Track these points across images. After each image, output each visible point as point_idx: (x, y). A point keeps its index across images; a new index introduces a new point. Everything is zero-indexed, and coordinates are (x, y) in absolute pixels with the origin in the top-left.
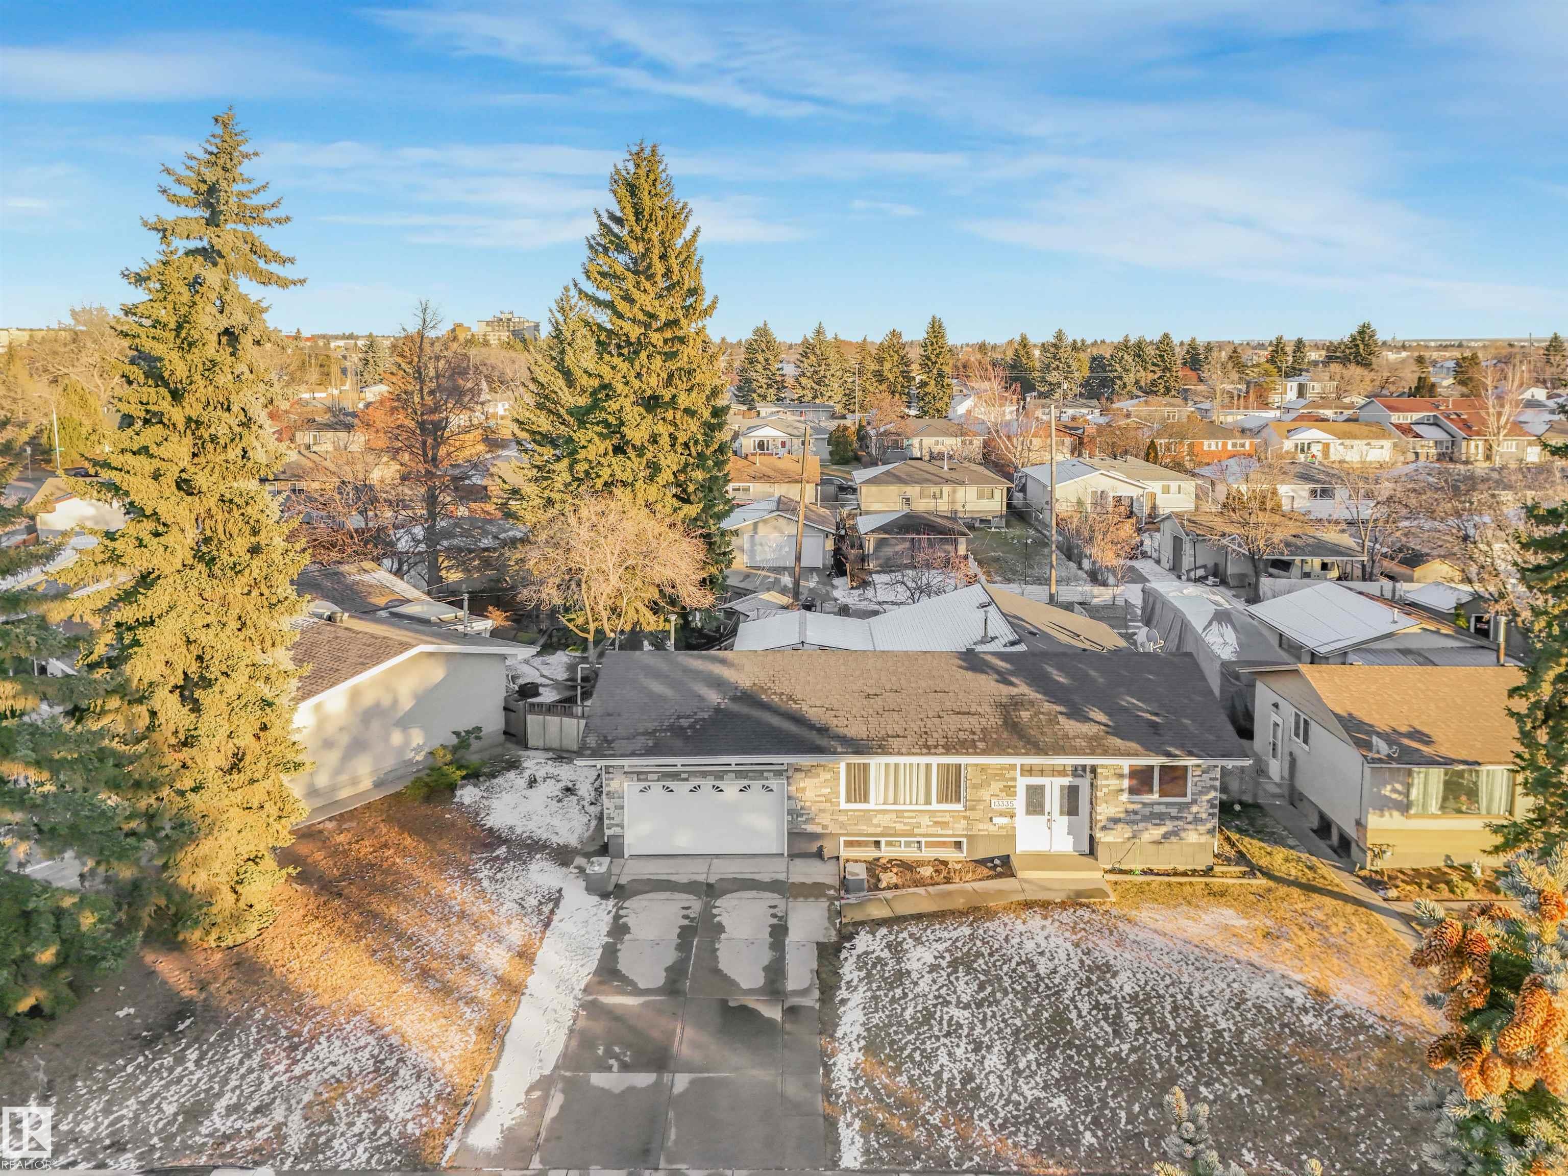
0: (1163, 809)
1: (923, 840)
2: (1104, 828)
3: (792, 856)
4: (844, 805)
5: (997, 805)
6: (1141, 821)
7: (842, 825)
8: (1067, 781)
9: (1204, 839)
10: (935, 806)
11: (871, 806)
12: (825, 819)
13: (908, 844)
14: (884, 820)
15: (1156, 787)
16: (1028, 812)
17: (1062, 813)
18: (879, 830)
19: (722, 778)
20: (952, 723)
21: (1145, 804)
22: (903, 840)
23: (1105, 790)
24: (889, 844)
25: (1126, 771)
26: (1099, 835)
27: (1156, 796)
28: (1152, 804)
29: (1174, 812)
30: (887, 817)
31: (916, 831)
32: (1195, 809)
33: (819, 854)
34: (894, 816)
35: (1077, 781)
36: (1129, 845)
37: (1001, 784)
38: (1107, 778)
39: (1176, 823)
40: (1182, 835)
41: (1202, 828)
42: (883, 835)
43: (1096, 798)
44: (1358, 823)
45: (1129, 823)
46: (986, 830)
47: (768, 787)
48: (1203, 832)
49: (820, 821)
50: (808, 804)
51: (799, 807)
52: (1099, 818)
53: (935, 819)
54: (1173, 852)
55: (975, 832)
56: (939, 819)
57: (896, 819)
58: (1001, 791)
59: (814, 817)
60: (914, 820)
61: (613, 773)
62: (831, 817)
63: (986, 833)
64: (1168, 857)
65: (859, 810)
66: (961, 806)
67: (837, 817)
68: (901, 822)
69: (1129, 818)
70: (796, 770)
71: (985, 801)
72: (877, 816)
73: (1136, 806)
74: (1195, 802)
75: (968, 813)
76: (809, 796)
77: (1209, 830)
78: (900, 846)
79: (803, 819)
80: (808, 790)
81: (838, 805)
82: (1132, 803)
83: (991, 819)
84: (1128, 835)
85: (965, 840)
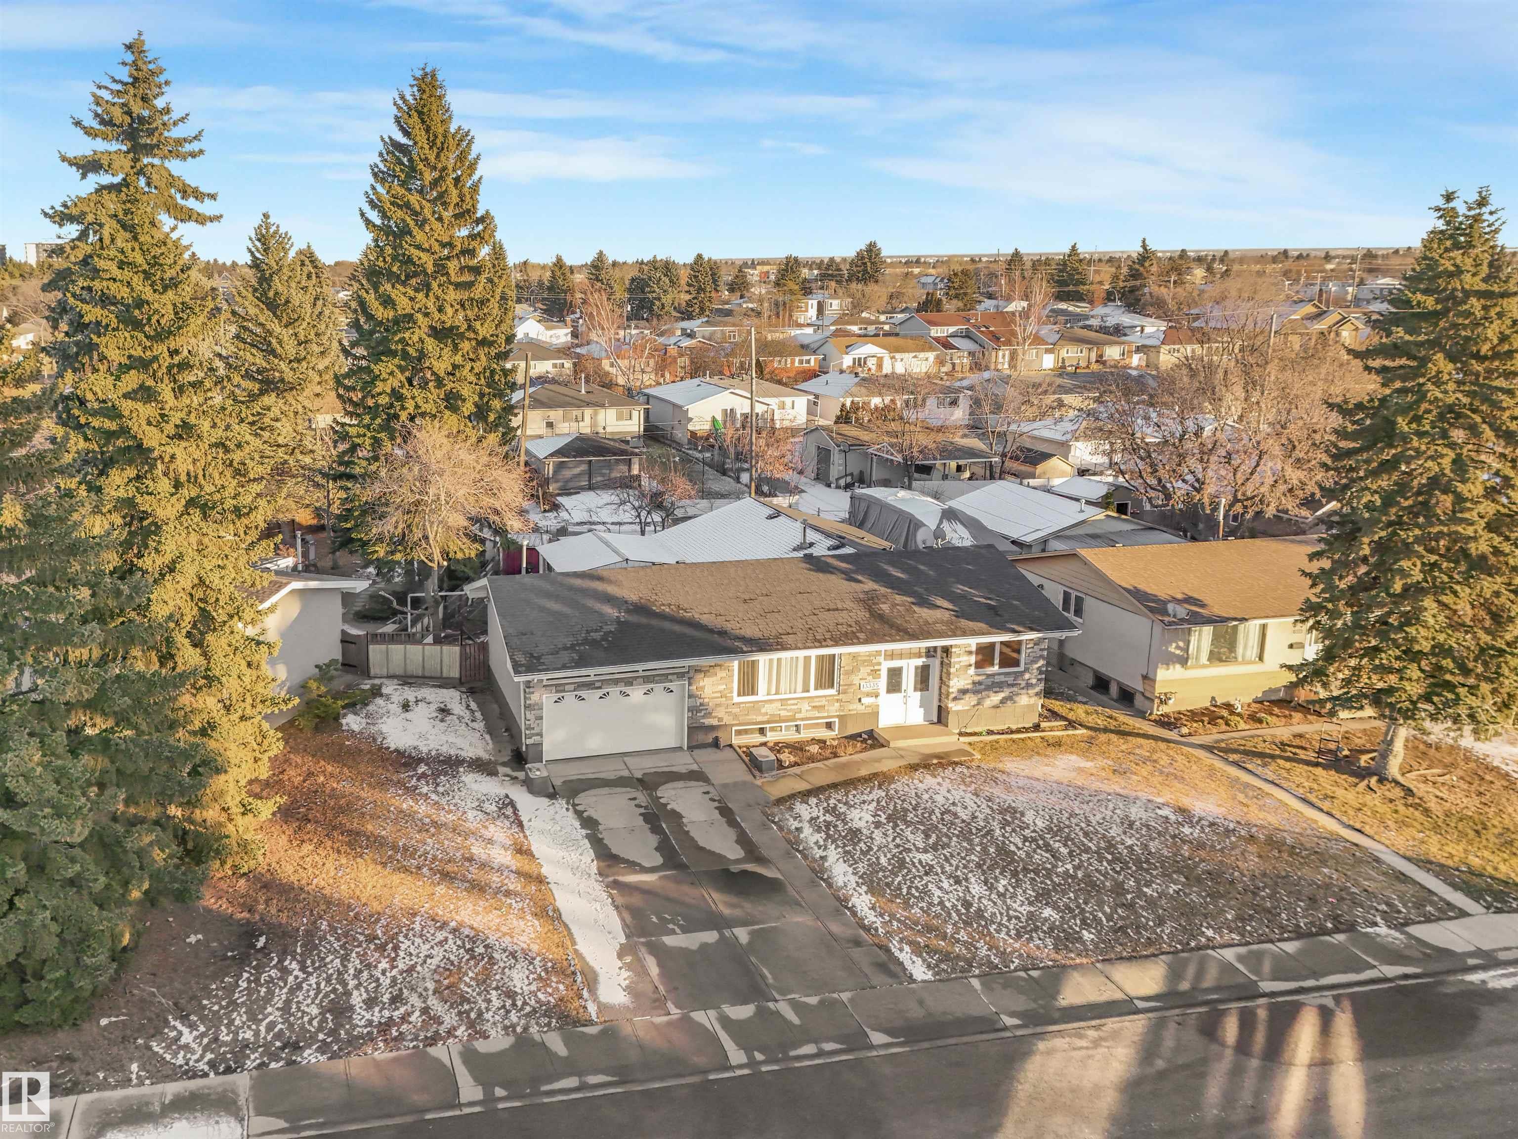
0: (1002, 678)
1: (802, 723)
2: (955, 699)
3: (691, 748)
4: (737, 699)
5: (865, 687)
6: (985, 690)
7: (736, 716)
8: (920, 662)
9: (1033, 700)
10: (813, 693)
11: (760, 697)
12: (720, 713)
13: (788, 729)
14: (773, 709)
15: (997, 661)
16: (889, 691)
17: (916, 690)
18: (765, 718)
19: (631, 684)
20: (829, 619)
21: (989, 676)
22: (784, 725)
23: (958, 666)
24: (772, 729)
25: (974, 648)
26: (947, 705)
27: (996, 668)
28: (993, 675)
29: (1010, 680)
30: (774, 705)
31: (796, 716)
32: (1027, 676)
33: (715, 744)
34: (778, 704)
35: (929, 661)
36: (974, 711)
37: (868, 669)
38: (957, 656)
39: (1012, 689)
40: (1016, 699)
41: (1032, 692)
42: (768, 722)
43: (949, 674)
44: (1145, 677)
45: (975, 692)
46: (856, 710)
47: (669, 689)
48: (1032, 695)
49: (716, 714)
50: (706, 700)
51: (698, 704)
52: (951, 690)
53: (814, 704)
54: (1008, 714)
55: (847, 712)
56: (816, 704)
57: (783, 707)
58: (869, 675)
59: (711, 711)
60: (796, 707)
61: (533, 687)
62: (727, 710)
63: (856, 712)
64: (1003, 719)
65: (750, 702)
66: (834, 691)
67: (731, 710)
68: (785, 709)
69: (975, 688)
70: (697, 671)
71: (855, 684)
72: (767, 705)
73: (982, 678)
74: (1027, 670)
75: (842, 696)
76: (707, 693)
77: (1036, 694)
78: (781, 731)
79: (702, 714)
80: (706, 688)
81: (733, 699)
82: (980, 675)
83: (860, 700)
84: (973, 703)
85: (836, 720)
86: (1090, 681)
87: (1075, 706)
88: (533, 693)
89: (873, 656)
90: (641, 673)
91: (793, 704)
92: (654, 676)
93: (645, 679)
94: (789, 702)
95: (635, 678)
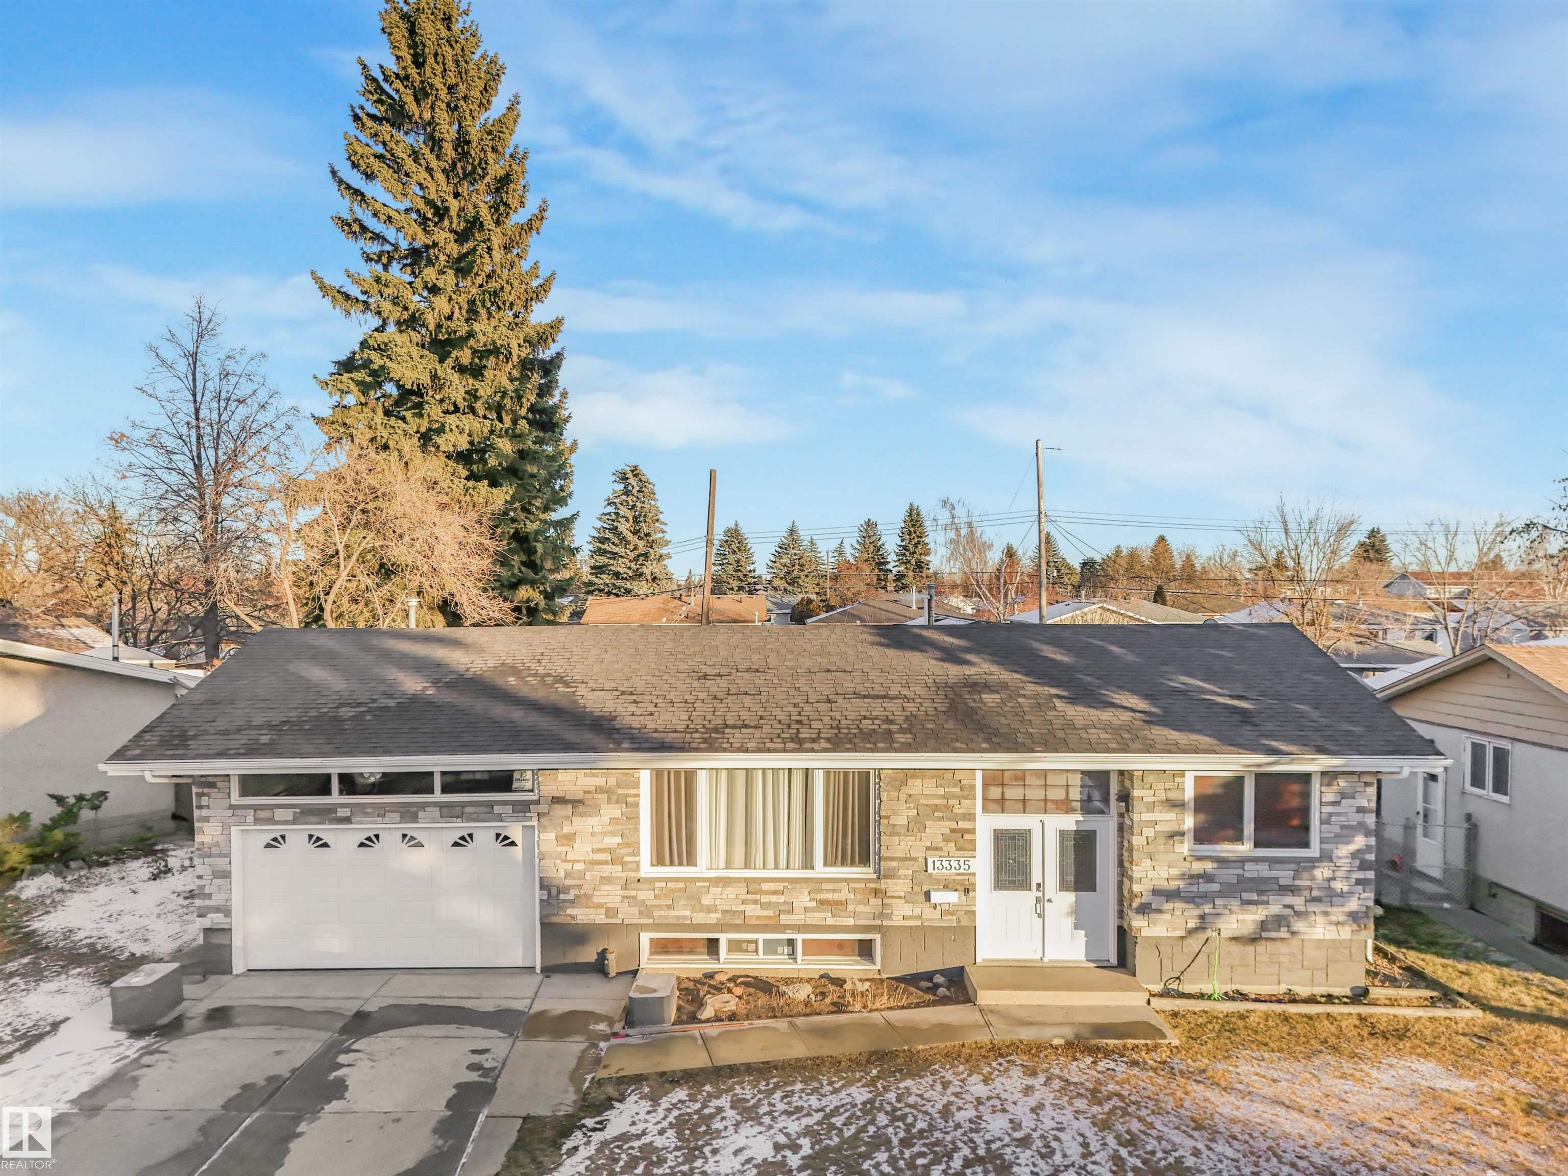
0: (1264, 871)
1: (799, 938)
2: (1144, 909)
3: (548, 971)
4: (647, 869)
5: (938, 867)
6: (1222, 894)
7: (646, 909)
8: (1070, 822)
9: (1346, 933)
10: (821, 870)
11: (702, 869)
12: (611, 895)
13: (771, 948)
14: (728, 898)
15: (1249, 827)
16: (999, 884)
17: (1064, 886)
18: (714, 917)
19: (414, 818)
20: (851, 710)
21: (1222, 862)
22: (761, 937)
23: (1149, 832)
24: (735, 946)
25: (1189, 794)
26: (1138, 923)
28: (1242, 861)
29: (1285, 876)
30: (731, 892)
31: (785, 919)
32: (1322, 873)
33: (599, 967)
35: (1093, 823)
36: (1195, 943)
37: (945, 827)
38: (1151, 807)
39: (1289, 900)
40: (1299, 925)
41: (1338, 914)
42: (722, 927)
43: (1131, 850)
45: (1193, 899)
46: (919, 917)
47: (506, 838)
48: (1342, 918)
49: (602, 900)
50: (579, 866)
51: (562, 874)
52: (1136, 888)
53: (821, 896)
54: (1283, 959)
55: (896, 921)
56: (829, 896)
57: (749, 897)
58: (946, 839)
59: (590, 892)
60: (782, 899)
61: (208, 807)
62: (624, 893)
63: (919, 923)
64: (1275, 969)
65: (677, 880)
66: (871, 870)
67: (634, 893)
68: (755, 902)
69: (1194, 888)
70: (558, 800)
71: (915, 859)
72: (712, 890)
73: (1209, 866)
74: (1326, 857)
75: (884, 884)
76: (582, 850)
77: (1354, 917)
78: (756, 951)
79: (571, 896)
80: (578, 840)
81: (637, 869)
82: (1200, 859)
83: (927, 895)
84: (1192, 924)
85: (877, 937)
86: (1528, 926)
87: (1475, 968)
88: (206, 819)
89: (955, 797)
90: (438, 796)
91: (775, 893)
92: (464, 805)
93: (445, 810)
94: (765, 886)
95: (423, 806)
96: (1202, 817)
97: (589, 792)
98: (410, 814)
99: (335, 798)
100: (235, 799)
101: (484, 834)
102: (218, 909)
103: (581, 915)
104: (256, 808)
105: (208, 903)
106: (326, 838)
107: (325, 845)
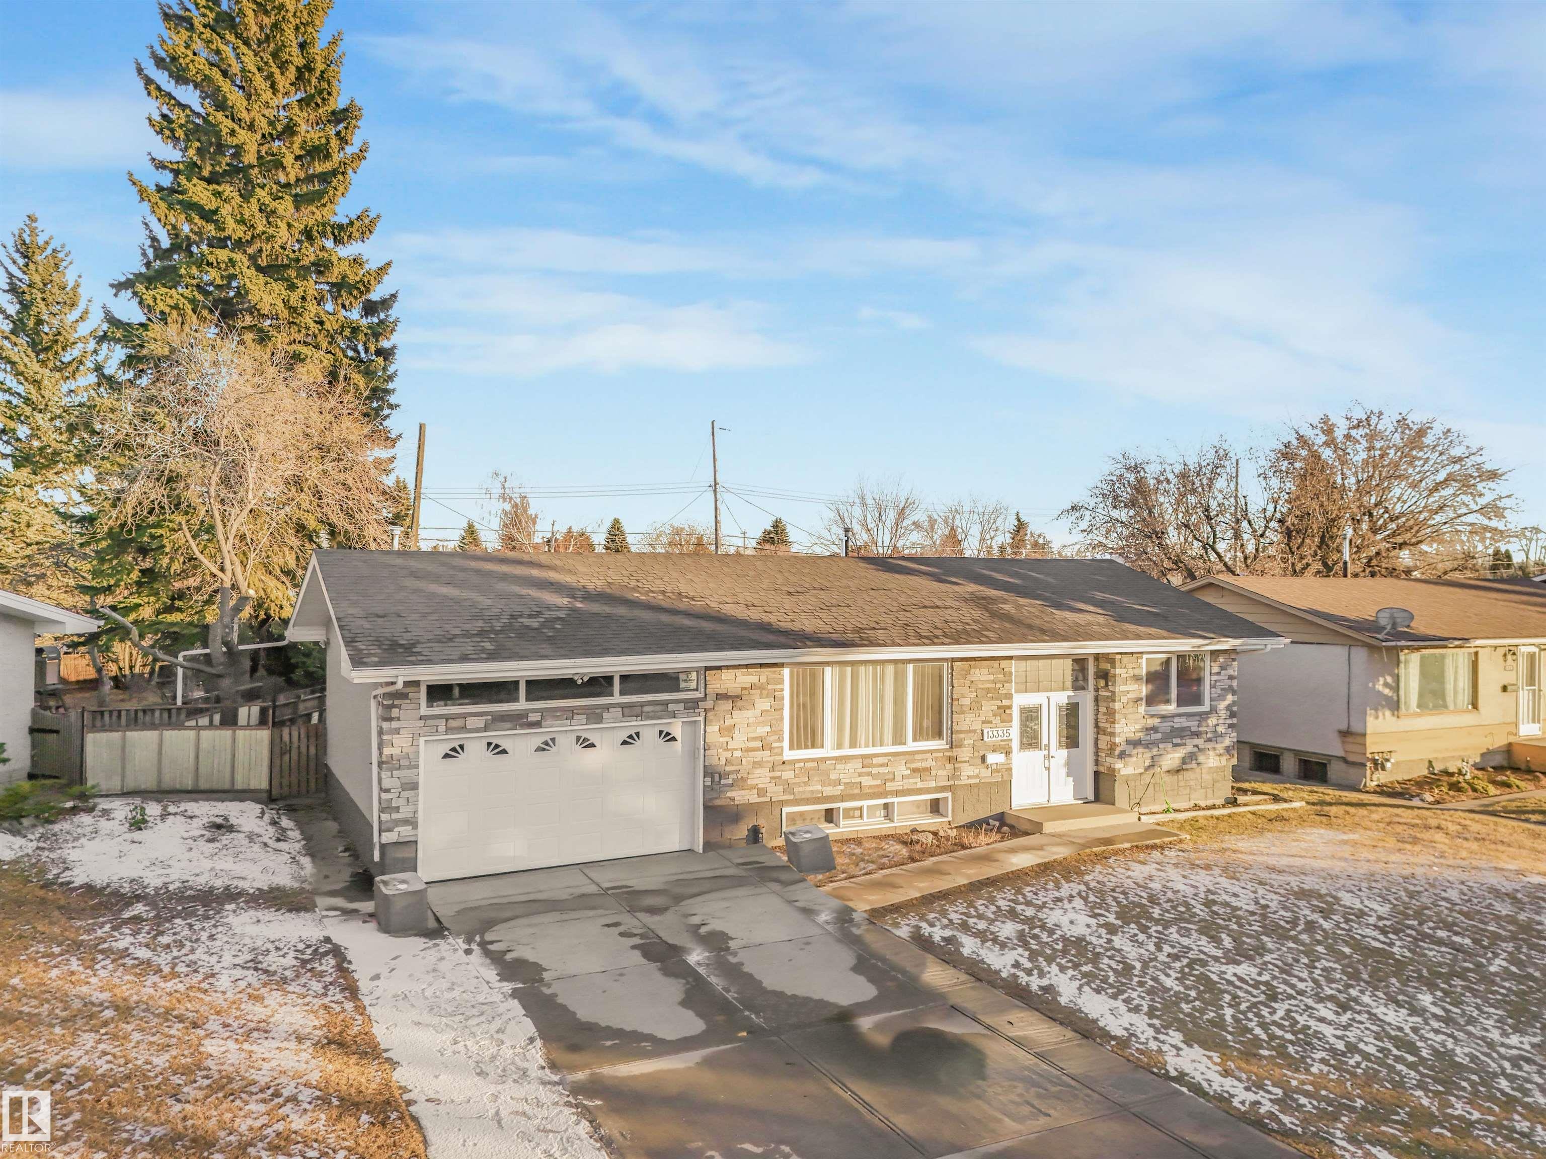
0: (1183, 722)
1: (896, 801)
2: (1122, 755)
4: (789, 755)
5: (991, 735)
6: (1164, 740)
7: (788, 787)
8: (1062, 698)
9: (1222, 761)
11: (828, 751)
12: (761, 777)
13: (875, 811)
14: (848, 773)
15: (1173, 693)
16: (1024, 746)
17: (1060, 745)
18: (838, 790)
20: (929, 615)
21: (1163, 717)
22: (866, 803)
23: (1124, 699)
24: (848, 814)
25: (1144, 670)
26: (1118, 765)
28: (1172, 716)
29: (1193, 724)
30: (850, 766)
31: (890, 786)
32: (1212, 721)
33: (754, 840)
34: (856, 765)
35: (1078, 697)
36: (1147, 778)
37: (996, 705)
38: (1125, 681)
39: (1196, 741)
40: (1201, 758)
41: (1220, 748)
42: (842, 798)
43: (1109, 714)
44: (1345, 734)
45: (1148, 746)
46: (977, 776)
47: (668, 734)
48: (1222, 751)
49: (754, 782)
50: (737, 754)
51: (723, 762)
52: (1117, 740)
53: (914, 766)
54: (1192, 783)
55: (964, 781)
56: (918, 765)
57: (864, 770)
58: (995, 715)
59: (745, 776)
60: (885, 770)
61: (398, 719)
62: (772, 774)
63: (977, 781)
64: (1187, 791)
65: (812, 760)
66: (944, 742)
67: (778, 774)
68: (869, 774)
69: (1148, 738)
70: (720, 697)
71: (974, 731)
72: (838, 766)
73: (1156, 721)
74: (1213, 710)
75: (956, 752)
76: (739, 740)
77: (1227, 749)
78: (861, 816)
79: (730, 781)
80: (737, 731)
81: (781, 754)
82: (1152, 716)
83: (983, 758)
84: (1147, 764)
85: (949, 795)
88: (397, 731)
89: (1000, 682)
90: (617, 698)
91: (882, 765)
92: (642, 705)
93: (626, 710)
94: (875, 761)
95: (607, 707)
96: (1150, 687)
97: (746, 689)
98: (595, 716)
99: (522, 704)
100: (424, 710)
101: (649, 731)
102: (405, 822)
103: (740, 796)
104: (447, 718)
105: (395, 816)
106: (505, 744)
107: (504, 752)
